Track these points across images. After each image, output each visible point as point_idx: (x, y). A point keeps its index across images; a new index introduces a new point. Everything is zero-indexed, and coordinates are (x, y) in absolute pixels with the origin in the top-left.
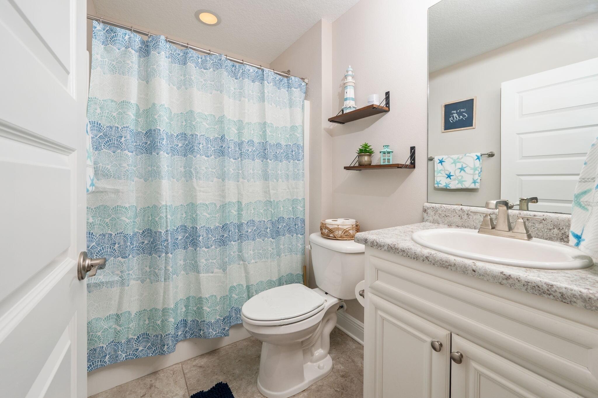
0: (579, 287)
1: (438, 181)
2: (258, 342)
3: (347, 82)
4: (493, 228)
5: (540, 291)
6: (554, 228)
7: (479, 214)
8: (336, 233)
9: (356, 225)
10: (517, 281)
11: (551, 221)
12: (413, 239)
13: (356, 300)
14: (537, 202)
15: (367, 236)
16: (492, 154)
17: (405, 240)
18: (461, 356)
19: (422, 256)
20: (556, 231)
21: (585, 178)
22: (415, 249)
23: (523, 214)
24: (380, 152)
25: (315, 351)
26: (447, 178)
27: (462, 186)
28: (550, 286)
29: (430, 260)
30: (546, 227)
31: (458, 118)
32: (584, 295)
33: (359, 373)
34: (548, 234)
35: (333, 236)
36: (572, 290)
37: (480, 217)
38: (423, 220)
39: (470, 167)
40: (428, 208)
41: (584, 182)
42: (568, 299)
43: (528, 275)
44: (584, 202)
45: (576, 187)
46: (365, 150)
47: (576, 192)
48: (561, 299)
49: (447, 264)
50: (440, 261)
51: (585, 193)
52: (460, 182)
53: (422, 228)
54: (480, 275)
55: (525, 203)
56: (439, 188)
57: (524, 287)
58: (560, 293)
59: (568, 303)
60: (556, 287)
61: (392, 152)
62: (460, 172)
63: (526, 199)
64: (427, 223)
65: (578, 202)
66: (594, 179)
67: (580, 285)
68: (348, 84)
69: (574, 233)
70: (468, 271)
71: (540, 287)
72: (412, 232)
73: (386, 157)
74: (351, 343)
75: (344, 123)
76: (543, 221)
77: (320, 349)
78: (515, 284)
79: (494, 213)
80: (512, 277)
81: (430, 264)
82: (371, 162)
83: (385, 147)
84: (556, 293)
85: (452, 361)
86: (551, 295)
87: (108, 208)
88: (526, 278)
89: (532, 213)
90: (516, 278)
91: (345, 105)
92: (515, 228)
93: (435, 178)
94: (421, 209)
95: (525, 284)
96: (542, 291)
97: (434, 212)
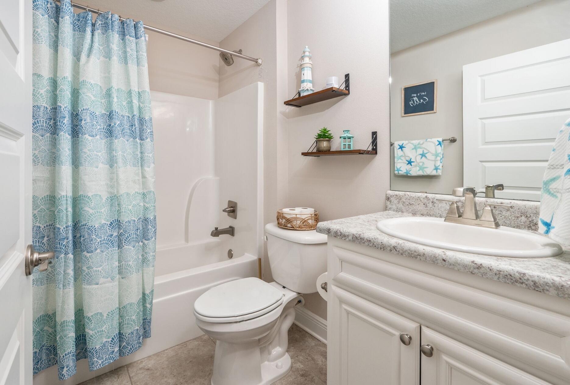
0: (551, 274)
1: (398, 167)
2: (210, 342)
3: (305, 63)
4: (460, 216)
5: (512, 279)
6: (522, 216)
7: (444, 202)
8: (294, 223)
9: (315, 214)
10: (489, 270)
11: (519, 209)
12: (378, 229)
13: (317, 294)
14: (503, 189)
15: (330, 225)
16: (453, 140)
17: (370, 230)
18: (432, 348)
19: (389, 246)
20: (523, 219)
21: (554, 165)
22: (382, 239)
23: (490, 202)
24: (341, 137)
25: (273, 349)
26: (408, 164)
27: (424, 173)
28: (522, 275)
29: (398, 250)
30: (514, 215)
31: (418, 101)
32: (556, 283)
33: (320, 371)
34: (516, 222)
35: (291, 227)
36: (544, 278)
37: (445, 205)
38: (386, 209)
39: (432, 153)
40: (391, 196)
41: (553, 169)
42: (541, 287)
43: (500, 264)
44: (553, 189)
45: (545, 174)
46: (324, 135)
47: (544, 179)
48: (533, 287)
49: (416, 254)
50: (408, 251)
51: (554, 180)
52: (422, 168)
53: (386, 217)
54: (450, 265)
55: (491, 190)
56: (399, 175)
57: (496, 276)
58: (533, 281)
59: (540, 292)
60: (529, 276)
61: (353, 137)
62: (421, 158)
63: (492, 186)
64: (390, 211)
65: (547, 189)
66: (563, 166)
67: (552, 273)
68: (305, 65)
69: (543, 220)
70: (438, 261)
71: (513, 275)
72: (376, 221)
73: (346, 142)
74: (310, 340)
75: (301, 107)
76: (511, 209)
77: (278, 347)
78: (486, 273)
79: (460, 201)
80: (484, 266)
81: (398, 254)
82: (330, 147)
83: (345, 132)
84: (529, 282)
85: (422, 354)
86: (523, 284)
87: (37, 198)
88: (498, 266)
89: (499, 201)
90: (488, 267)
91: (302, 88)
92: (483, 216)
93: (395, 164)
94: (384, 197)
95: (497, 273)
96: (514, 279)
97: (398, 200)
